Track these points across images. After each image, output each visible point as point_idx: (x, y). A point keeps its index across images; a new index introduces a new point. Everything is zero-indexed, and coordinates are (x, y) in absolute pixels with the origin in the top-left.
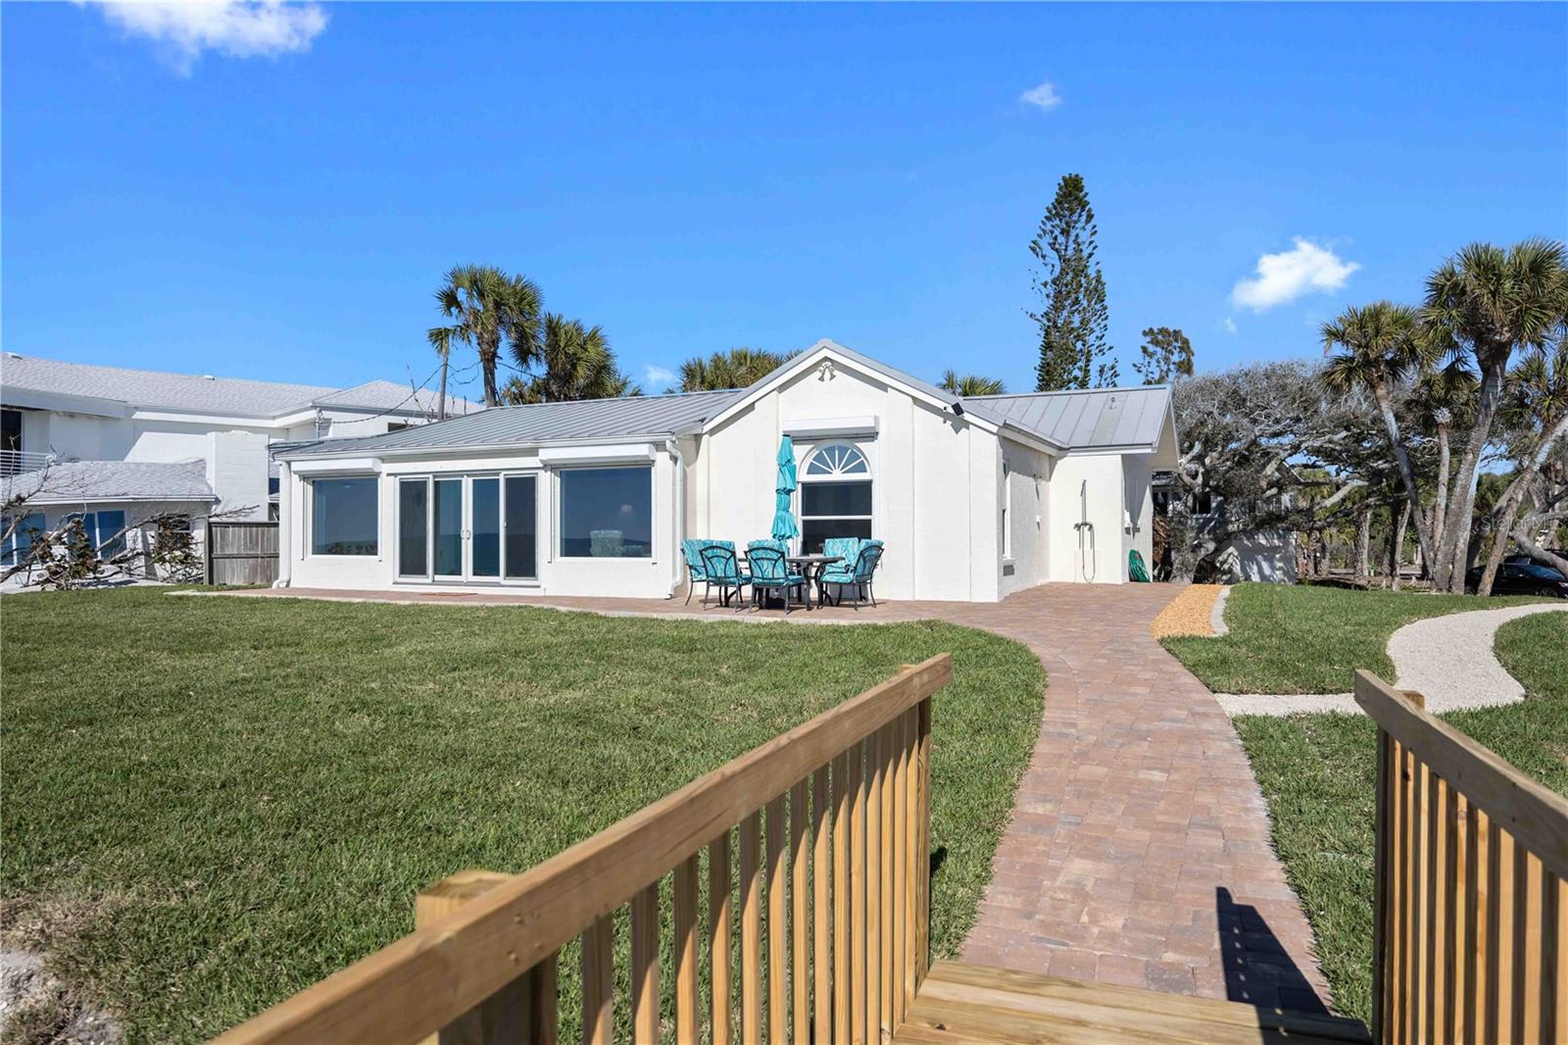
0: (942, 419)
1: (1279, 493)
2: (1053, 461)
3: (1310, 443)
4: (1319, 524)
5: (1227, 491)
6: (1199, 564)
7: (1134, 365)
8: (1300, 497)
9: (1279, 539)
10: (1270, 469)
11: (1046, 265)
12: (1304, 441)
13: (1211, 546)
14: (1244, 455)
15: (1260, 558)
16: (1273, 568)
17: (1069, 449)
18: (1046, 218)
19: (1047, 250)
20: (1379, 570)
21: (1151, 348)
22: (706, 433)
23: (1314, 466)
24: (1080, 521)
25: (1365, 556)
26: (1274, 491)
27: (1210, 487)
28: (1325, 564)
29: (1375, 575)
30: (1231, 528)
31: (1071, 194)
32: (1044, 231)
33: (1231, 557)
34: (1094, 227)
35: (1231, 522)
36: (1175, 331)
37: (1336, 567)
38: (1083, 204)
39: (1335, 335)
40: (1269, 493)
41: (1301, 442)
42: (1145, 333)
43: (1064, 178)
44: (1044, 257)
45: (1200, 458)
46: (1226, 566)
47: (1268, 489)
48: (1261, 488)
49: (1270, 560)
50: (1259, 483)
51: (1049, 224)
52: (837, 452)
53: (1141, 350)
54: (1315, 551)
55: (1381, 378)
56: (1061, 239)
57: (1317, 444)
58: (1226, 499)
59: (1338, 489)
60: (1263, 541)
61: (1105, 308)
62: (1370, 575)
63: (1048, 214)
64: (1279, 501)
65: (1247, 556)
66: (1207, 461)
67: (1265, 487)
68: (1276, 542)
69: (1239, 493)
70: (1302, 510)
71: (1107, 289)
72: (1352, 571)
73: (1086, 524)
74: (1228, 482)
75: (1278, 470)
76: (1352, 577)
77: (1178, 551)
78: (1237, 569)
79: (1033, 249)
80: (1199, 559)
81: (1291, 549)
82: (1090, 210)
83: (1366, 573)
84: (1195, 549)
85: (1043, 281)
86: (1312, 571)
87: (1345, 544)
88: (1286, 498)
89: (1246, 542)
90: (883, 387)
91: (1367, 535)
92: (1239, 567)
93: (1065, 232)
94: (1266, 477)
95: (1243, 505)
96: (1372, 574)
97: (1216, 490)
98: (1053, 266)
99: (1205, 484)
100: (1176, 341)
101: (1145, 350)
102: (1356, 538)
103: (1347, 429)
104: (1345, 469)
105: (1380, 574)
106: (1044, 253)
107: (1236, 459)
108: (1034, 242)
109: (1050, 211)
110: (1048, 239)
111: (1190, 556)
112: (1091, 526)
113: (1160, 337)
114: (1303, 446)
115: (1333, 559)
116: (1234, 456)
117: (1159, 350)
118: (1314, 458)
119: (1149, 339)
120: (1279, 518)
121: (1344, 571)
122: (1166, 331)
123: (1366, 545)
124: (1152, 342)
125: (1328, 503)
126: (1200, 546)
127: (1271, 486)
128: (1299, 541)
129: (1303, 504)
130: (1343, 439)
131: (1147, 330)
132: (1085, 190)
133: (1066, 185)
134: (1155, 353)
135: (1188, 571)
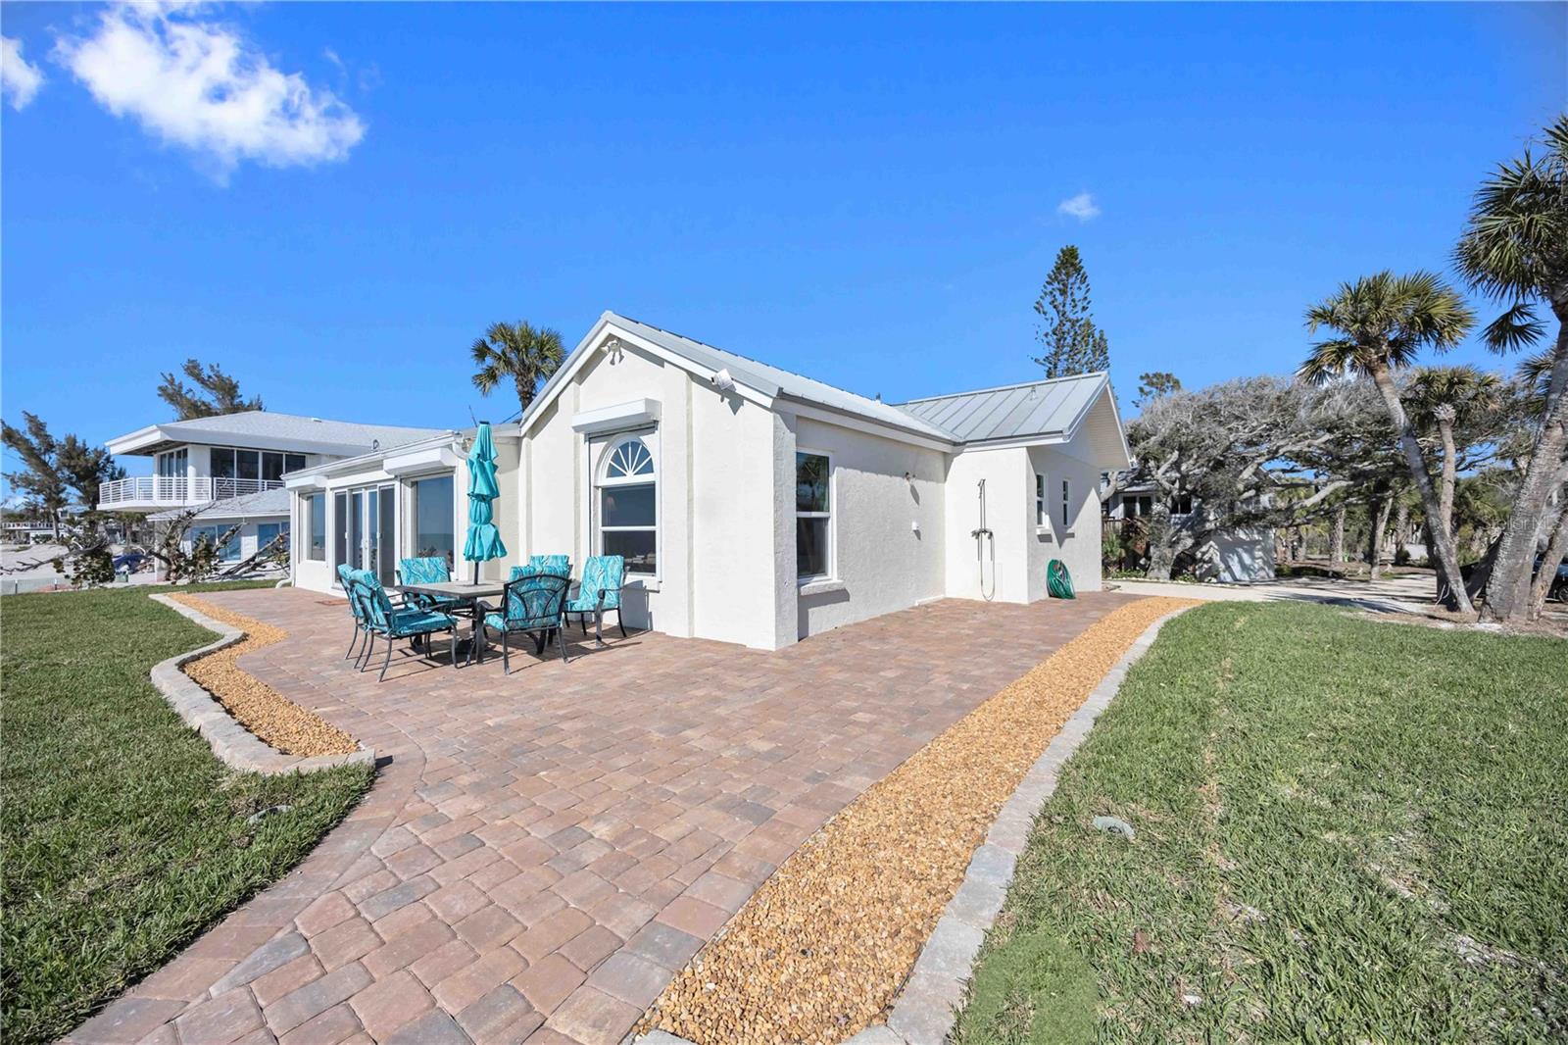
0: (720, 396)
1: (1257, 495)
2: (948, 458)
3: (1289, 448)
4: (1298, 521)
5: (1205, 493)
6: (1178, 557)
7: (1133, 402)
8: (1278, 499)
9: (1259, 533)
10: (1247, 474)
11: (1047, 319)
12: (1282, 446)
13: (1189, 542)
14: (1219, 460)
15: (1240, 550)
16: (1253, 558)
17: (964, 443)
18: (1047, 282)
19: (1048, 308)
20: (1353, 555)
21: (1147, 389)
22: (525, 435)
23: (1292, 471)
24: (977, 528)
25: (1340, 547)
26: (1252, 493)
27: (1187, 490)
28: (1302, 552)
29: (1349, 561)
30: (1209, 526)
31: (1069, 261)
32: (1046, 294)
33: (1211, 550)
34: (1088, 285)
35: (1208, 521)
36: (1167, 375)
37: (1311, 553)
38: (1078, 270)
39: (1320, 315)
40: (1246, 495)
41: (1278, 448)
42: (1142, 378)
43: (1063, 251)
44: (1045, 313)
45: (1176, 466)
46: (1206, 557)
47: (1244, 491)
48: (1238, 491)
49: (1250, 552)
50: (1235, 487)
51: (1050, 288)
52: (630, 448)
53: (1138, 390)
54: (1292, 542)
55: (1383, 359)
56: (1060, 299)
57: (1296, 449)
58: (1203, 501)
59: (1317, 490)
60: (1242, 536)
61: (1107, 358)
62: (1344, 560)
63: (1049, 280)
64: (1258, 502)
65: (1226, 549)
66: (1183, 468)
67: (1242, 489)
68: (1256, 537)
69: (1216, 495)
70: (1280, 510)
71: (1108, 344)
72: (1327, 557)
73: (985, 531)
74: (1205, 487)
75: (1255, 474)
76: (1327, 563)
77: (1157, 546)
78: (1217, 559)
79: (1037, 309)
80: (1176, 553)
81: (1271, 542)
82: (1084, 273)
83: (1341, 559)
84: (1172, 545)
85: (1045, 332)
86: (1290, 558)
87: (1320, 535)
88: (1265, 499)
89: (1226, 537)
90: (660, 362)
91: (1341, 528)
92: (1218, 558)
93: (1063, 292)
94: (1243, 480)
95: (1220, 506)
96: (1346, 560)
97: (1194, 492)
98: (1052, 319)
99: (1182, 488)
100: (1168, 382)
101: (1141, 390)
102: (1331, 531)
103: (1330, 431)
104: (1323, 474)
105: (1354, 559)
106: (1045, 310)
107: (1211, 464)
108: (1037, 303)
109: (1050, 277)
110: (1049, 299)
111: (1168, 552)
112: (991, 534)
113: (1155, 380)
114: (1281, 451)
115: (1309, 547)
116: (1209, 461)
117: (1154, 390)
118: (1292, 464)
119: (1145, 382)
120: (1257, 517)
121: (1321, 557)
122: (1160, 375)
123: (1341, 537)
124: (1147, 384)
125: (1308, 503)
126: (1177, 542)
127: (1247, 488)
128: (1278, 534)
129: (1282, 504)
130: (1325, 443)
131: (1144, 375)
132: (1080, 257)
133: (1064, 255)
134: (1151, 392)
135: (1165, 564)
